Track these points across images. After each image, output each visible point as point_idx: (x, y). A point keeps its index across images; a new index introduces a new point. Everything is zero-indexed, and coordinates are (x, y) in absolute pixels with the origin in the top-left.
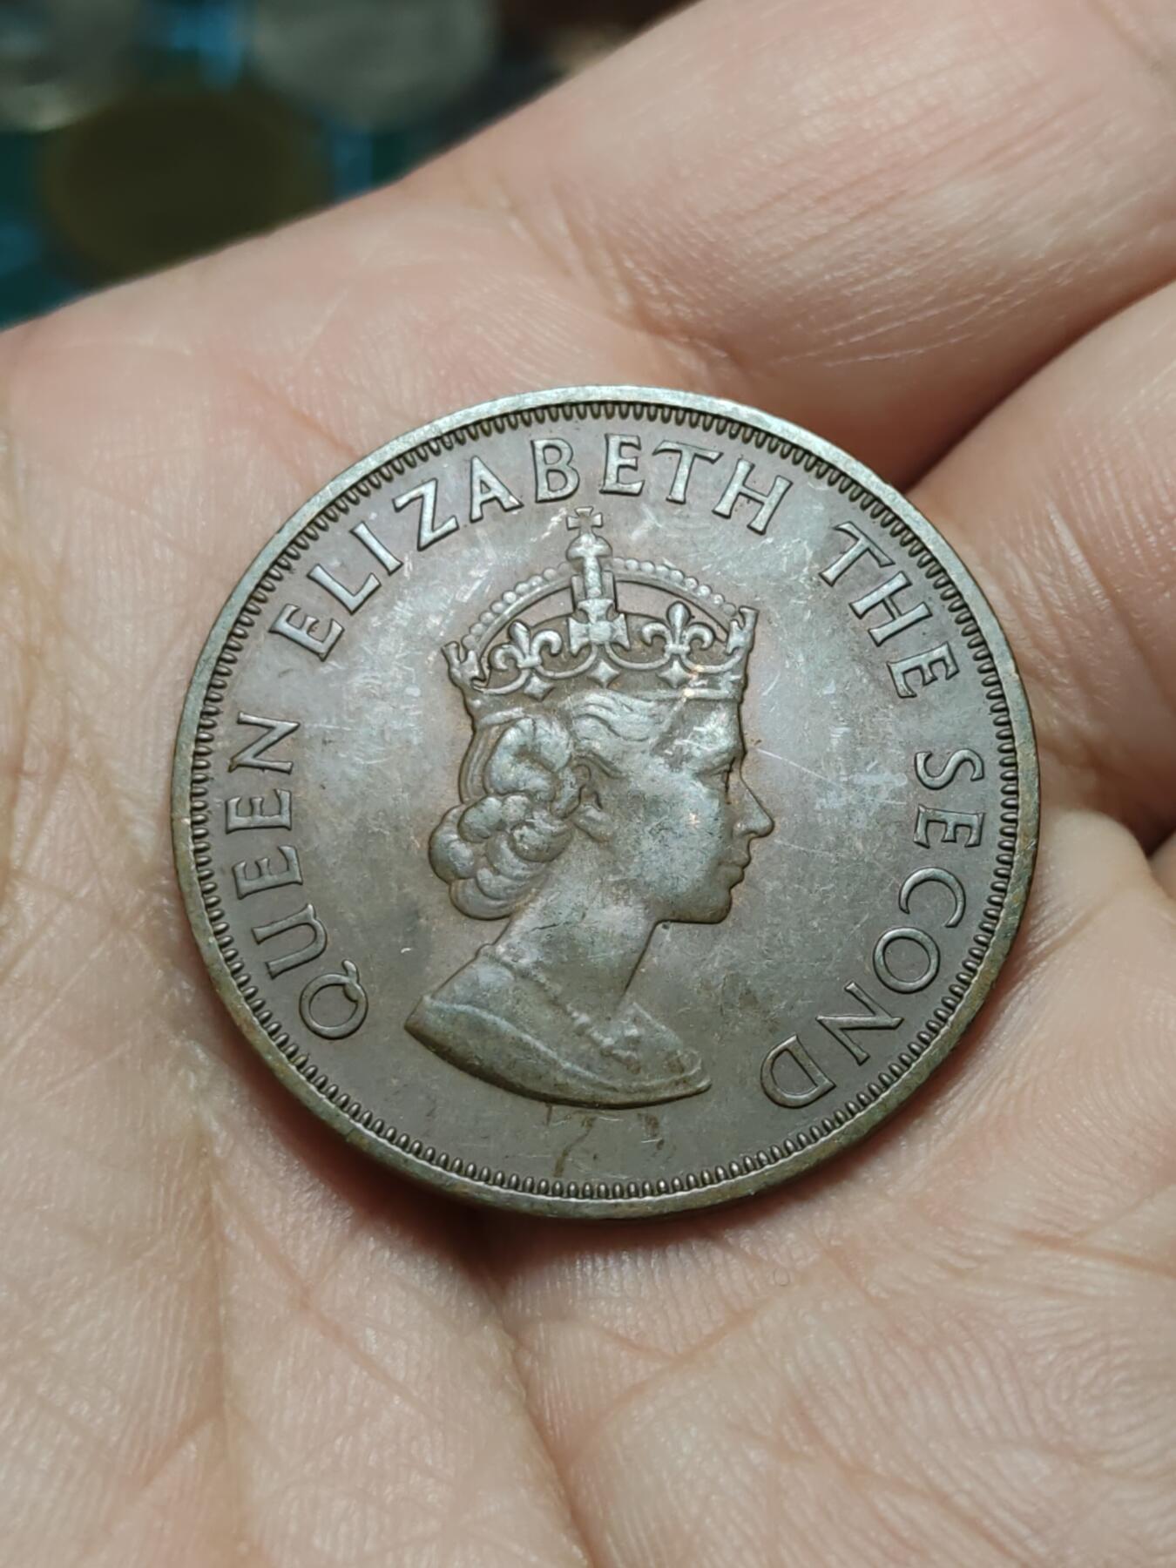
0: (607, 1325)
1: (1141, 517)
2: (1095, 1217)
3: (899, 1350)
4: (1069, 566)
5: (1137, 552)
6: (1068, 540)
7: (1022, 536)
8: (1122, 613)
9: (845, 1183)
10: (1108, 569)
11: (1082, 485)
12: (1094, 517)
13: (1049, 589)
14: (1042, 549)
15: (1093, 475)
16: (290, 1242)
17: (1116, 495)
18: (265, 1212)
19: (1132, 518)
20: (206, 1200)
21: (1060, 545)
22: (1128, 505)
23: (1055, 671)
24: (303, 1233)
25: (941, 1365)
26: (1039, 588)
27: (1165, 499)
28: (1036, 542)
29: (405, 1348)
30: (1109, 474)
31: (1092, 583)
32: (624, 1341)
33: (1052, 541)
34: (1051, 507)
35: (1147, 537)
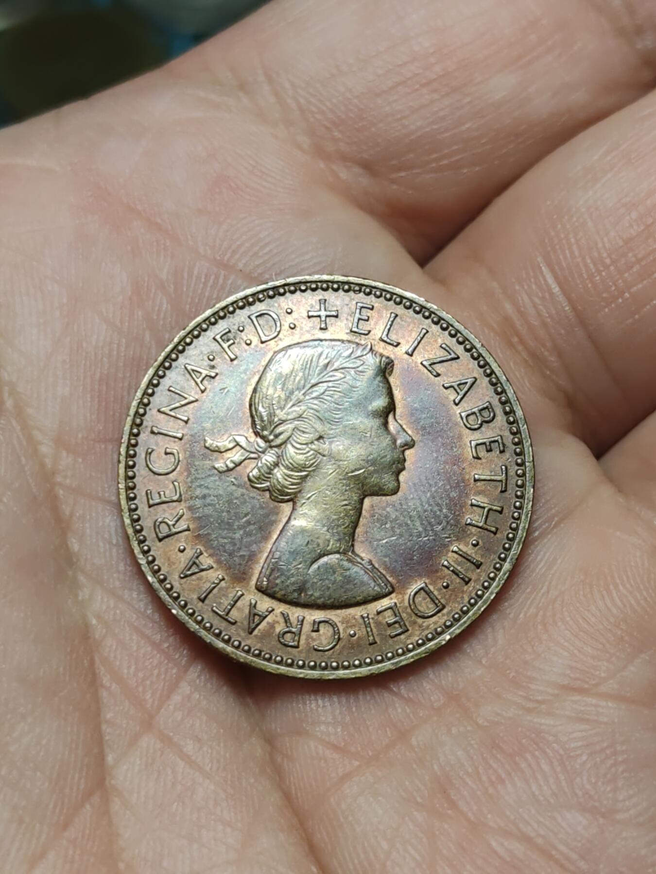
0: (327, 739)
1: (591, 266)
2: (603, 675)
3: (498, 756)
4: (552, 294)
5: (590, 285)
6: (551, 280)
7: (524, 276)
8: (582, 320)
9: (457, 654)
10: (573, 295)
11: (558, 247)
12: (564, 265)
13: (541, 307)
14: (536, 284)
15: (564, 241)
16: (140, 689)
17: (577, 253)
18: (125, 671)
19: (586, 265)
20: (92, 662)
21: (545, 280)
22: (584, 259)
23: (546, 353)
24: (148, 682)
25: (523, 765)
26: (535, 306)
27: (605, 255)
28: (532, 280)
29: (210, 751)
30: (573, 240)
31: (565, 304)
32: (336, 748)
33: (541, 279)
34: (540, 259)
35: (596, 277)
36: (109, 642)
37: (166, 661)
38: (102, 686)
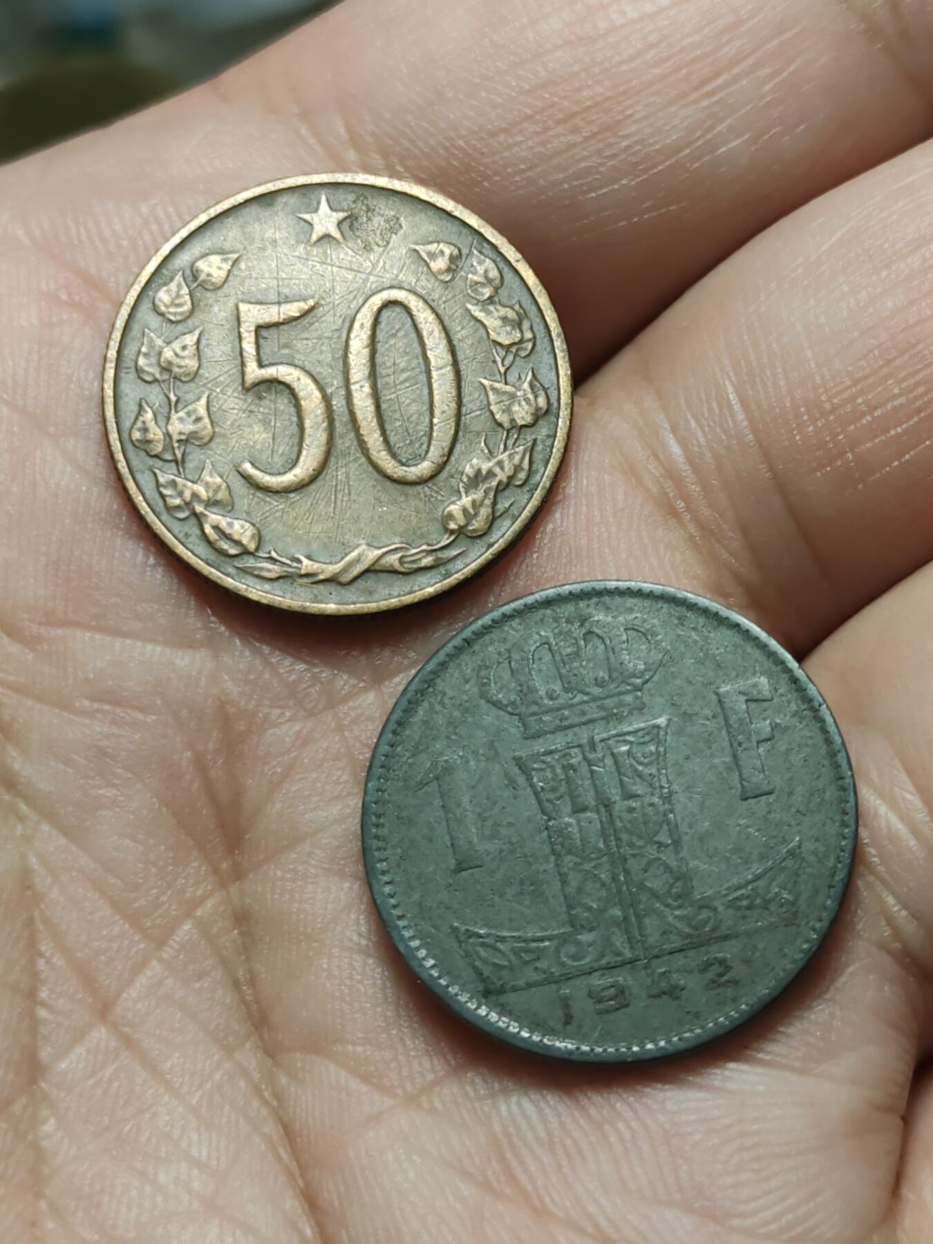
8: (780, 484)
36: (55, 893)
37: (131, 932)
38: (41, 955)
